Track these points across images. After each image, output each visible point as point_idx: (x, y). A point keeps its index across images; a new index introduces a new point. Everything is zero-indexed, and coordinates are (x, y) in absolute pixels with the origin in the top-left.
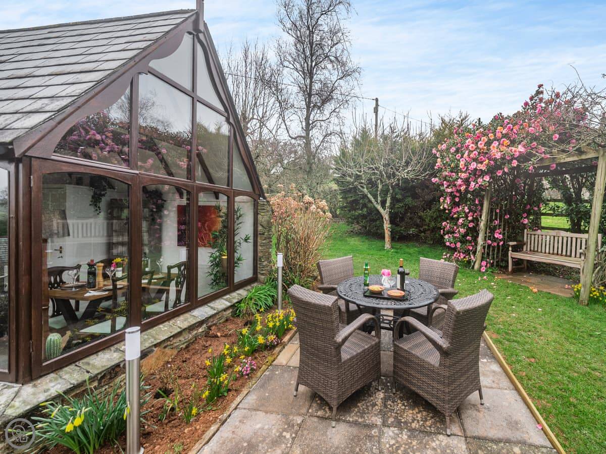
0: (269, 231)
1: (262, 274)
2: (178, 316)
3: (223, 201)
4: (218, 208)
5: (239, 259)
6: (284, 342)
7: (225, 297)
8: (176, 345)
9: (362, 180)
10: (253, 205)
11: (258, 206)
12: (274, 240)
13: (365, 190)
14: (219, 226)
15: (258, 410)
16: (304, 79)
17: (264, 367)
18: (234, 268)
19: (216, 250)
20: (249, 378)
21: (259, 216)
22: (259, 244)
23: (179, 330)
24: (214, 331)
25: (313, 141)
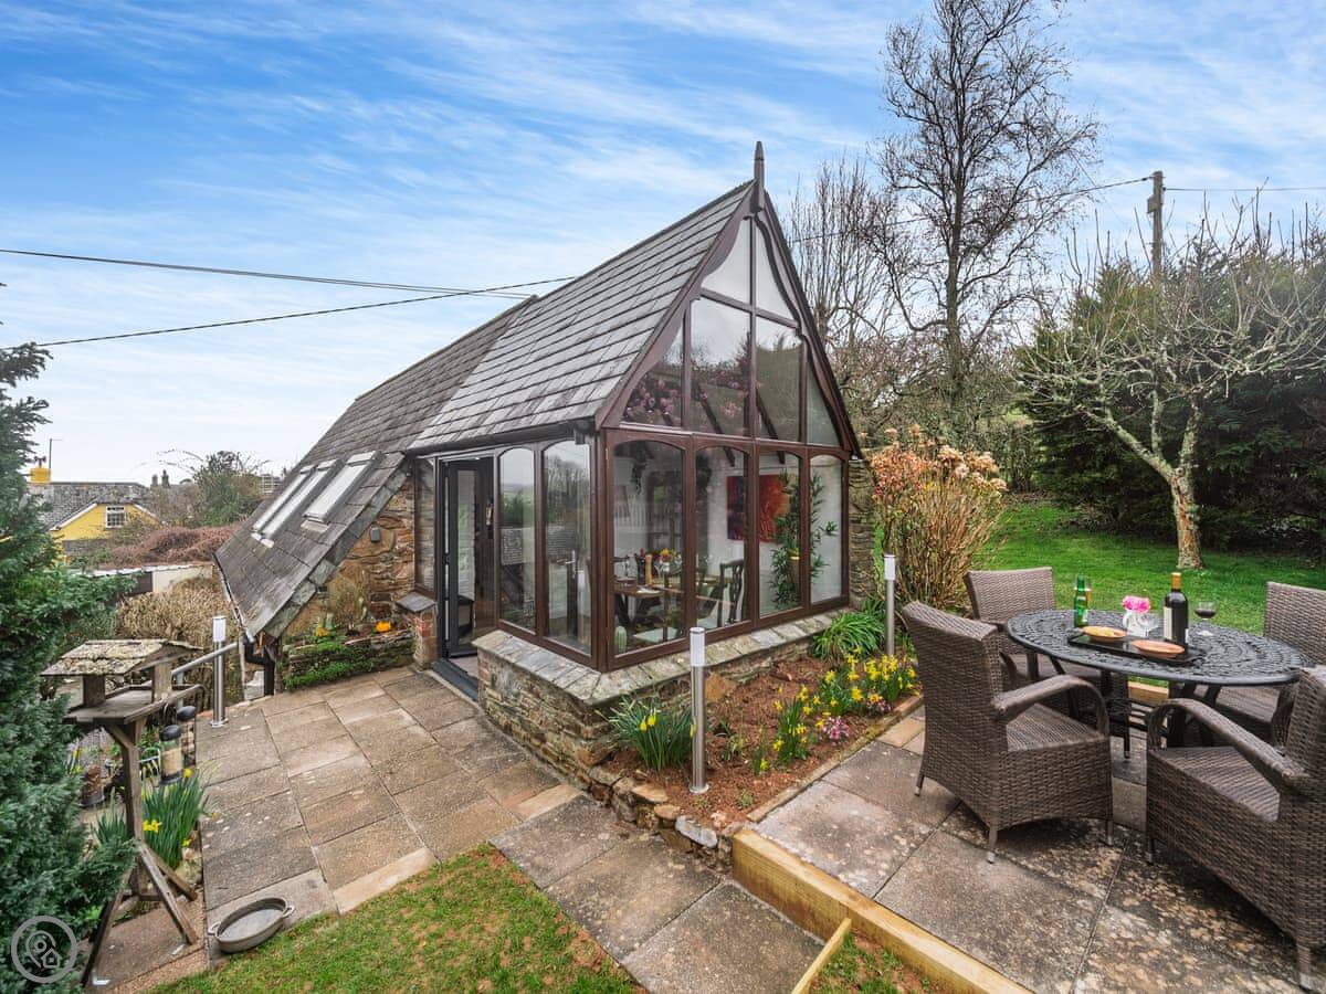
0: (870, 515)
1: (858, 594)
2: (736, 635)
3: (791, 468)
4: (784, 478)
5: (817, 564)
6: (898, 712)
7: (797, 623)
8: (734, 675)
9: (1102, 396)
10: (839, 471)
11: (848, 472)
12: (880, 533)
13: (1110, 419)
14: (785, 507)
15: (853, 793)
16: (943, 199)
17: (862, 739)
18: (810, 579)
19: (781, 546)
20: (838, 747)
21: (851, 490)
22: (850, 539)
23: (738, 655)
24: (782, 669)
25: (965, 327)
